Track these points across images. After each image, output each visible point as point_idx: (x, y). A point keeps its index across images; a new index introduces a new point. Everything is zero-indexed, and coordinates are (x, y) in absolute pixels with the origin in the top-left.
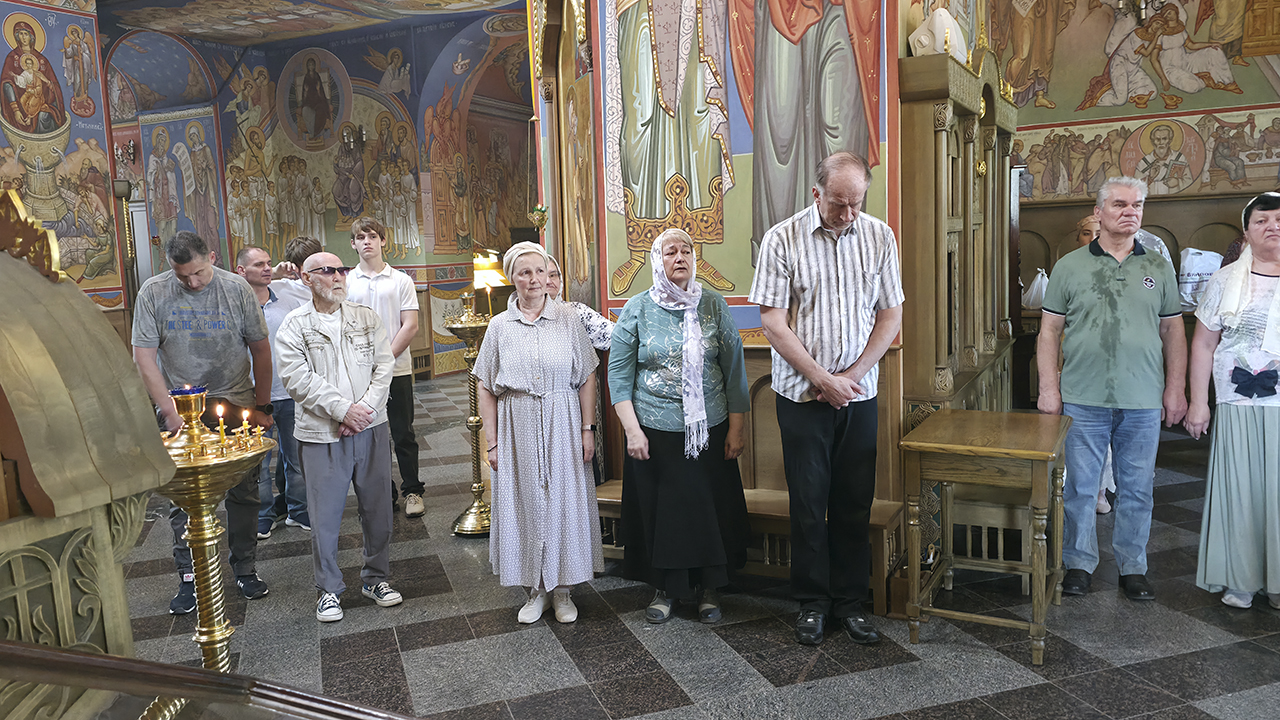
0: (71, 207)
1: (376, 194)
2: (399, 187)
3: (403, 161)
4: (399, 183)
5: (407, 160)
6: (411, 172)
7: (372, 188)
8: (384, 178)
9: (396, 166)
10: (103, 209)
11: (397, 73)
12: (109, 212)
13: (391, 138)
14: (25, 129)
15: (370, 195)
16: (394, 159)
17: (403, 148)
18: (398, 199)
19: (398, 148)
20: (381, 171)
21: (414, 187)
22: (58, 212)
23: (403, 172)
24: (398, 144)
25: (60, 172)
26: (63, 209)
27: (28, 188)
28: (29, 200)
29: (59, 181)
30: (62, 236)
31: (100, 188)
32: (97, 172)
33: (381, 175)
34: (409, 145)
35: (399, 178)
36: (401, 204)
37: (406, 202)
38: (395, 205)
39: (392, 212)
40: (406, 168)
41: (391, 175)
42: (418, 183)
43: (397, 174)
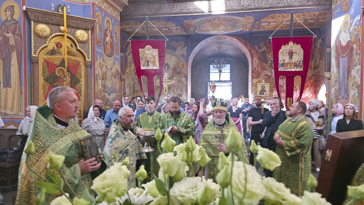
3: (182, 74)
5: (184, 74)
6: (185, 77)
9: (180, 75)
10: (118, 84)
11: (182, 48)
13: (178, 67)
14: (107, 55)
17: (182, 70)
18: (179, 85)
19: (180, 70)
21: (185, 81)
22: (111, 85)
23: (182, 77)
24: (181, 69)
25: (112, 71)
26: (112, 83)
27: (107, 76)
28: (107, 80)
29: (112, 74)
30: (111, 93)
31: (118, 77)
32: (118, 72)
33: (174, 77)
34: (185, 69)
35: (180, 78)
36: (180, 86)
37: (182, 86)
38: (178, 87)
39: (177, 88)
40: (183, 76)
41: (177, 78)
42: (187, 80)
43: (180, 77)
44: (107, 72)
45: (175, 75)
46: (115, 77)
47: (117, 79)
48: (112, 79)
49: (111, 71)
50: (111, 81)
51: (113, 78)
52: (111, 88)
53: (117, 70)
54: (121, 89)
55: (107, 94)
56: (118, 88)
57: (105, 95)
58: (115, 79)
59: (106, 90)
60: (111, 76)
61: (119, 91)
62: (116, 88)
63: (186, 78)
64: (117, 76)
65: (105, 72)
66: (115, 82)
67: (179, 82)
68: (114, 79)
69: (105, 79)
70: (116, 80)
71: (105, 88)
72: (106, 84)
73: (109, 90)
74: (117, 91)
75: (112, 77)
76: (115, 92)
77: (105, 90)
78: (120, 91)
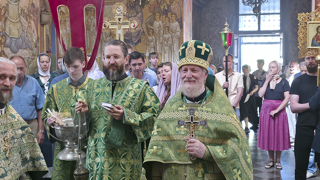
0: (24, 28)
1: (151, 33)
2: (168, 29)
3: (172, 14)
4: (168, 27)
5: (175, 14)
6: (177, 20)
7: (148, 29)
8: (157, 23)
9: (167, 16)
10: (36, 32)
12: (38, 34)
15: (146, 33)
16: (166, 12)
17: (172, 7)
18: (167, 36)
19: (169, 6)
20: (155, 19)
21: (178, 29)
22: (19, 32)
23: (171, 21)
24: (169, 4)
25: (21, 5)
26: (21, 29)
27: (8, 14)
28: (8, 22)
29: (20, 11)
30: (19, 47)
31: (35, 18)
32: (34, 7)
33: (155, 22)
34: (177, 5)
35: (168, 24)
36: (168, 39)
37: (172, 38)
38: (164, 39)
39: (162, 43)
40: (174, 18)
41: (163, 22)
42: (181, 27)
43: (167, 21)
44: (10, 6)
45: (157, 17)
46: (27, 17)
47: (32, 22)
48: (20, 21)
49: (18, 4)
50: (19, 25)
51: (23, 20)
52: (19, 38)
53: (33, 4)
54: (42, 42)
55: (9, 49)
56: (34, 40)
57: (5, 52)
58: (27, 21)
59: (8, 41)
60: (19, 15)
61: (36, 46)
62: (30, 39)
63: (179, 22)
64: (32, 15)
65: (6, 6)
66: (28, 26)
67: (167, 30)
68: (25, 21)
69: (3, 20)
70: (29, 23)
71: (4, 37)
72: (7, 29)
73: (13, 42)
74: (33, 46)
75: (19, 17)
76: (28, 47)
77: (5, 42)
78: (39, 45)
